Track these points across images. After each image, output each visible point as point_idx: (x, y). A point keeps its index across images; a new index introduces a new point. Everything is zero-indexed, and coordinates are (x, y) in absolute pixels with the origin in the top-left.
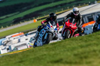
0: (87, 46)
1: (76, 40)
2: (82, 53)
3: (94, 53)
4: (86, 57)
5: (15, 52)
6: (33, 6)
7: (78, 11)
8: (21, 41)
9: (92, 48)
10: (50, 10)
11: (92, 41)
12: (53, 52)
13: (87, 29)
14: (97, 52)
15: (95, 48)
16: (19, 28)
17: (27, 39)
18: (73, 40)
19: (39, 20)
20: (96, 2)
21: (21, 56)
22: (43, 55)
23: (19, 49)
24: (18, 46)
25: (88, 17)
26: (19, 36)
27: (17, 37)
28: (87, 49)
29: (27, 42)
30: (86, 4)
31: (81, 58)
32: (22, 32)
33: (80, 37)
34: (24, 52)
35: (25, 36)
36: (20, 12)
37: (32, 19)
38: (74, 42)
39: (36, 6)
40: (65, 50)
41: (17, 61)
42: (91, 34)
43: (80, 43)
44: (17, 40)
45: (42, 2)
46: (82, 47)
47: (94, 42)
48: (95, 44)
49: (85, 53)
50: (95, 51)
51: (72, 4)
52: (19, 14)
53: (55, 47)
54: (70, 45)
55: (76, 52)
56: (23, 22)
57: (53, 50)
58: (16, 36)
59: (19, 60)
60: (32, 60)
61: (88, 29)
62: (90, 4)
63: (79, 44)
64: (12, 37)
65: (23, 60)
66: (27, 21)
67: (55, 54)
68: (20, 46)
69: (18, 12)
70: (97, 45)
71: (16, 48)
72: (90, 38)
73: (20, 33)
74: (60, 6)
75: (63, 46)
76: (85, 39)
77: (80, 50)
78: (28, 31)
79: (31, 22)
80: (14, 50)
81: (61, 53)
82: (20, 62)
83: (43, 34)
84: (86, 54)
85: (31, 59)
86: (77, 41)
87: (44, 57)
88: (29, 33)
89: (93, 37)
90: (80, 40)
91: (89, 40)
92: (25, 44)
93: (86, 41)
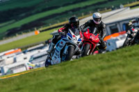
0: (110, 67)
1: (94, 59)
2: (103, 78)
3: (119, 77)
4: (108, 83)
5: (10, 76)
6: (33, 12)
7: (101, 18)
8: (17, 60)
9: (116, 71)
10: (58, 17)
11: (116, 60)
12: (62, 77)
13: (109, 44)
14: (124, 76)
15: (121, 70)
16: (14, 42)
17: (25, 59)
18: (90, 59)
19: (43, 31)
20: (121, 6)
21: (18, 81)
22: (48, 81)
23: (15, 72)
24: (13, 68)
25: (110, 27)
26: (14, 54)
27: (12, 55)
28: (110, 72)
29: (26, 62)
30: (108, 9)
31: (102, 84)
32: (19, 48)
33: (100, 55)
34: (21, 76)
35: (23, 54)
36: (17, 21)
37: (33, 30)
38: (91, 62)
39: (38, 12)
40: (80, 73)
41: (13, 88)
42: (115, 51)
43: (99, 63)
44: (12, 59)
45: (47, 7)
46: (102, 68)
47: (119, 62)
48: (120, 64)
49: (107, 77)
50: (120, 74)
51: (88, 9)
52: (14, 22)
53: (65, 69)
54: (86, 66)
55: (94, 76)
56: (20, 34)
57: (62, 73)
58: (10, 53)
59: (16, 87)
60: (34, 87)
61: (111, 43)
62: (113, 9)
63: (99, 65)
64: (5, 55)
65: (21, 86)
66: (26, 32)
67: (64, 79)
68: (15, 68)
69: (14, 21)
70: (124, 66)
71: (11, 70)
72: (113, 57)
73: (17, 49)
74: (71, 12)
75: (76, 68)
76: (107, 58)
77: (100, 73)
78: (28, 47)
79: (31, 34)
80: (7, 73)
81: (74, 78)
82: (16, 90)
83: (61, 46)
84: (108, 79)
85: (31, 86)
86: (95, 61)
87: (50, 83)
88: (29, 49)
89: (118, 55)
90: (100, 59)
91: (113, 59)
92: (23, 65)
93: (108, 61)
